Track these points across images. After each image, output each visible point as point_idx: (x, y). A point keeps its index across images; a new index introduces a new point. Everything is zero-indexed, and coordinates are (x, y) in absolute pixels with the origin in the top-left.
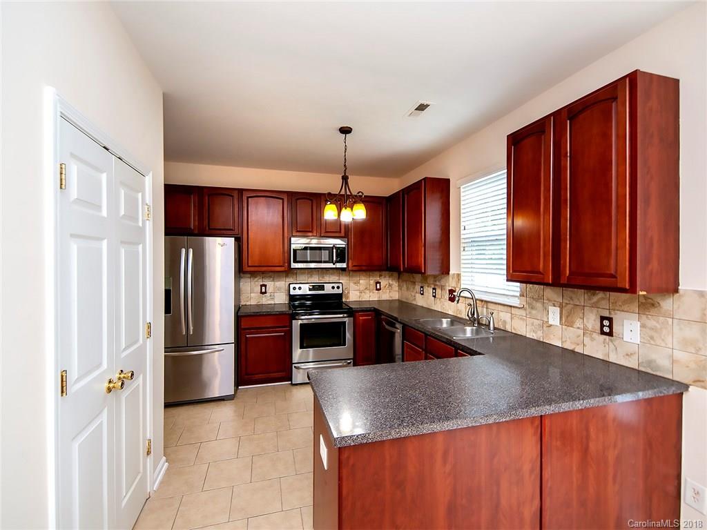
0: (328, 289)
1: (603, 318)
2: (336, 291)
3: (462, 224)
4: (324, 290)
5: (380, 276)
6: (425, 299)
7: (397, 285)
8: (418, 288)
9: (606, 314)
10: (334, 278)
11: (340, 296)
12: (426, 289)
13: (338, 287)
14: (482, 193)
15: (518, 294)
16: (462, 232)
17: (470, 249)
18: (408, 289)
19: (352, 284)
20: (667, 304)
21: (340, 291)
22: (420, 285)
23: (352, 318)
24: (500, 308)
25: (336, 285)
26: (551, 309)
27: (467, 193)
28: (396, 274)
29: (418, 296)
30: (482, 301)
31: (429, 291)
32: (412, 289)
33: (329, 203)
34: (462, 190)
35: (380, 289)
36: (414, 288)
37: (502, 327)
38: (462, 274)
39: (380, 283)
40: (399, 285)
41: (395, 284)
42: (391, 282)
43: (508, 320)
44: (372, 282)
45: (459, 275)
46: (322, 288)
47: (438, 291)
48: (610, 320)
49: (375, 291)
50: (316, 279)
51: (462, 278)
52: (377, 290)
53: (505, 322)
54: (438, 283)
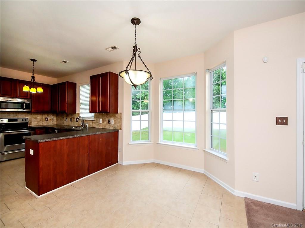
0: (19, 121)
1: (109, 120)
2: (24, 122)
3: (80, 98)
4: (17, 121)
5: (48, 115)
6: (67, 123)
7: (56, 119)
8: (65, 119)
9: (109, 119)
10: (23, 116)
11: (27, 124)
12: (68, 119)
13: (26, 120)
14: (85, 89)
15: (94, 117)
16: (80, 100)
17: (83, 105)
18: (61, 120)
19: (33, 119)
20: (117, 115)
21: (27, 122)
22: (66, 118)
23: (34, 131)
24: (90, 121)
25: (24, 119)
26: (100, 120)
27: (82, 89)
28: (55, 115)
29: (65, 122)
30: (85, 120)
31: (69, 119)
32: (62, 120)
33: (25, 85)
34: (80, 87)
35: (48, 121)
36: (63, 119)
37: (90, 127)
38: (80, 113)
39: (48, 118)
40: (57, 119)
41: (55, 119)
42: (53, 118)
43: (92, 124)
44: (44, 118)
45: (79, 113)
46: (16, 120)
47: (72, 119)
48: (110, 120)
49: (45, 121)
50: (12, 116)
51: (80, 114)
52: (46, 121)
53: (91, 125)
54: (72, 117)
